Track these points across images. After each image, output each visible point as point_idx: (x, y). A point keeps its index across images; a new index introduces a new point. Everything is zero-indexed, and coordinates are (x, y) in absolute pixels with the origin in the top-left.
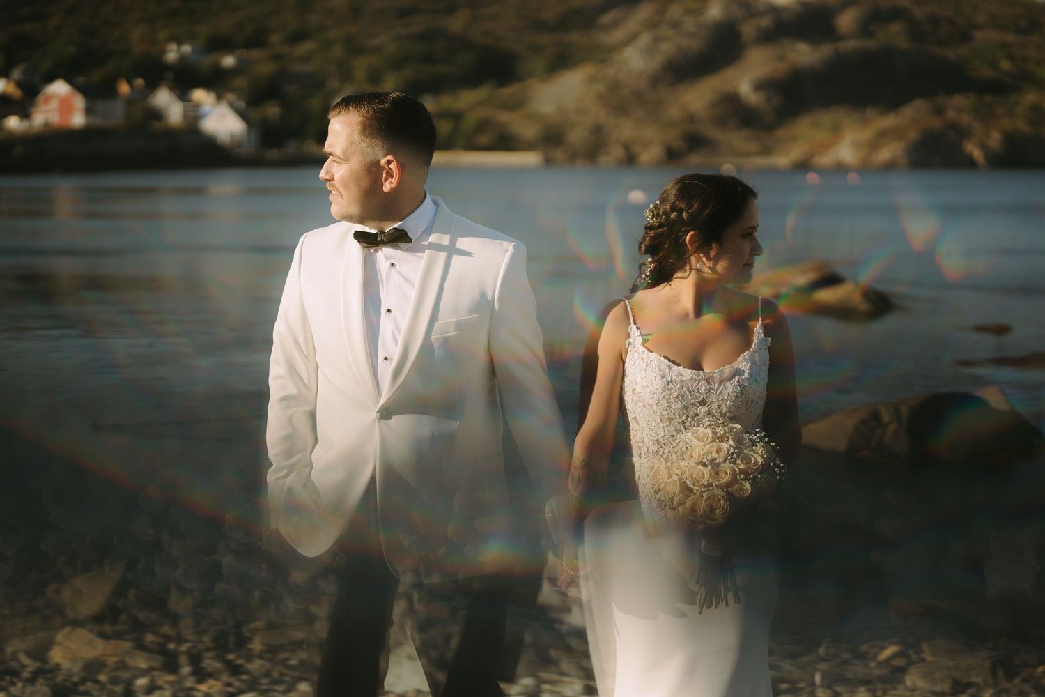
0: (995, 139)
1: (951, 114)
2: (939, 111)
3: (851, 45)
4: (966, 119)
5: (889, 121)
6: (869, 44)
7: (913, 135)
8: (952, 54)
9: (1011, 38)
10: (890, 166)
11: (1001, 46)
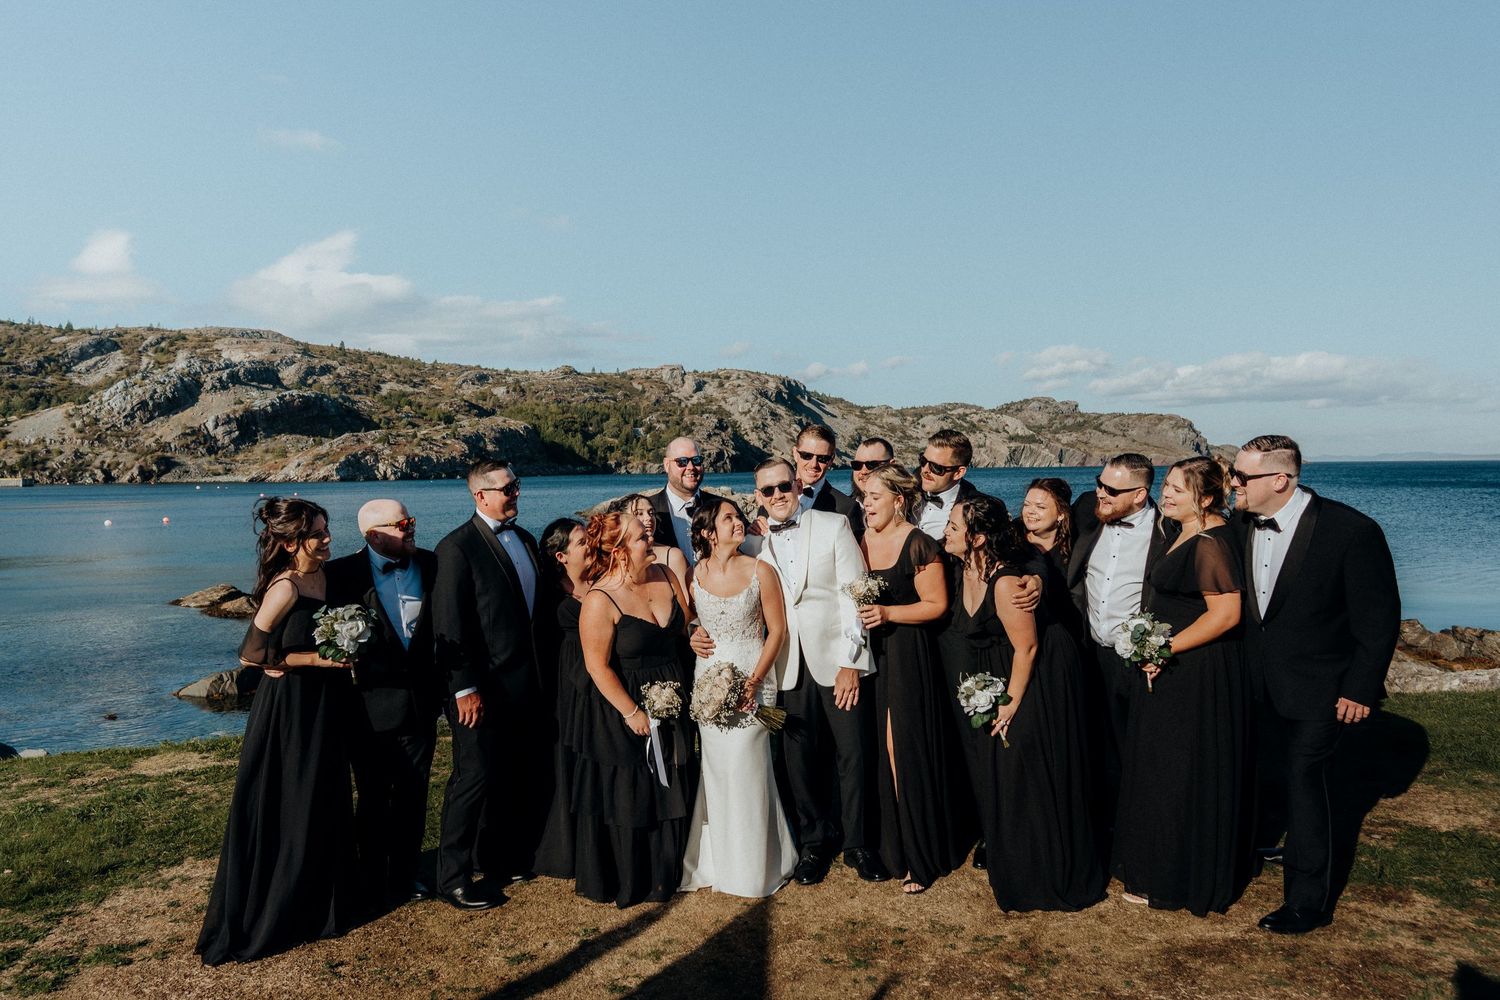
0: (401, 461)
1: (368, 444)
2: (360, 442)
3: (294, 393)
5: (325, 447)
6: (308, 393)
7: (342, 458)
9: (408, 389)
10: (326, 481)
11: (404, 395)
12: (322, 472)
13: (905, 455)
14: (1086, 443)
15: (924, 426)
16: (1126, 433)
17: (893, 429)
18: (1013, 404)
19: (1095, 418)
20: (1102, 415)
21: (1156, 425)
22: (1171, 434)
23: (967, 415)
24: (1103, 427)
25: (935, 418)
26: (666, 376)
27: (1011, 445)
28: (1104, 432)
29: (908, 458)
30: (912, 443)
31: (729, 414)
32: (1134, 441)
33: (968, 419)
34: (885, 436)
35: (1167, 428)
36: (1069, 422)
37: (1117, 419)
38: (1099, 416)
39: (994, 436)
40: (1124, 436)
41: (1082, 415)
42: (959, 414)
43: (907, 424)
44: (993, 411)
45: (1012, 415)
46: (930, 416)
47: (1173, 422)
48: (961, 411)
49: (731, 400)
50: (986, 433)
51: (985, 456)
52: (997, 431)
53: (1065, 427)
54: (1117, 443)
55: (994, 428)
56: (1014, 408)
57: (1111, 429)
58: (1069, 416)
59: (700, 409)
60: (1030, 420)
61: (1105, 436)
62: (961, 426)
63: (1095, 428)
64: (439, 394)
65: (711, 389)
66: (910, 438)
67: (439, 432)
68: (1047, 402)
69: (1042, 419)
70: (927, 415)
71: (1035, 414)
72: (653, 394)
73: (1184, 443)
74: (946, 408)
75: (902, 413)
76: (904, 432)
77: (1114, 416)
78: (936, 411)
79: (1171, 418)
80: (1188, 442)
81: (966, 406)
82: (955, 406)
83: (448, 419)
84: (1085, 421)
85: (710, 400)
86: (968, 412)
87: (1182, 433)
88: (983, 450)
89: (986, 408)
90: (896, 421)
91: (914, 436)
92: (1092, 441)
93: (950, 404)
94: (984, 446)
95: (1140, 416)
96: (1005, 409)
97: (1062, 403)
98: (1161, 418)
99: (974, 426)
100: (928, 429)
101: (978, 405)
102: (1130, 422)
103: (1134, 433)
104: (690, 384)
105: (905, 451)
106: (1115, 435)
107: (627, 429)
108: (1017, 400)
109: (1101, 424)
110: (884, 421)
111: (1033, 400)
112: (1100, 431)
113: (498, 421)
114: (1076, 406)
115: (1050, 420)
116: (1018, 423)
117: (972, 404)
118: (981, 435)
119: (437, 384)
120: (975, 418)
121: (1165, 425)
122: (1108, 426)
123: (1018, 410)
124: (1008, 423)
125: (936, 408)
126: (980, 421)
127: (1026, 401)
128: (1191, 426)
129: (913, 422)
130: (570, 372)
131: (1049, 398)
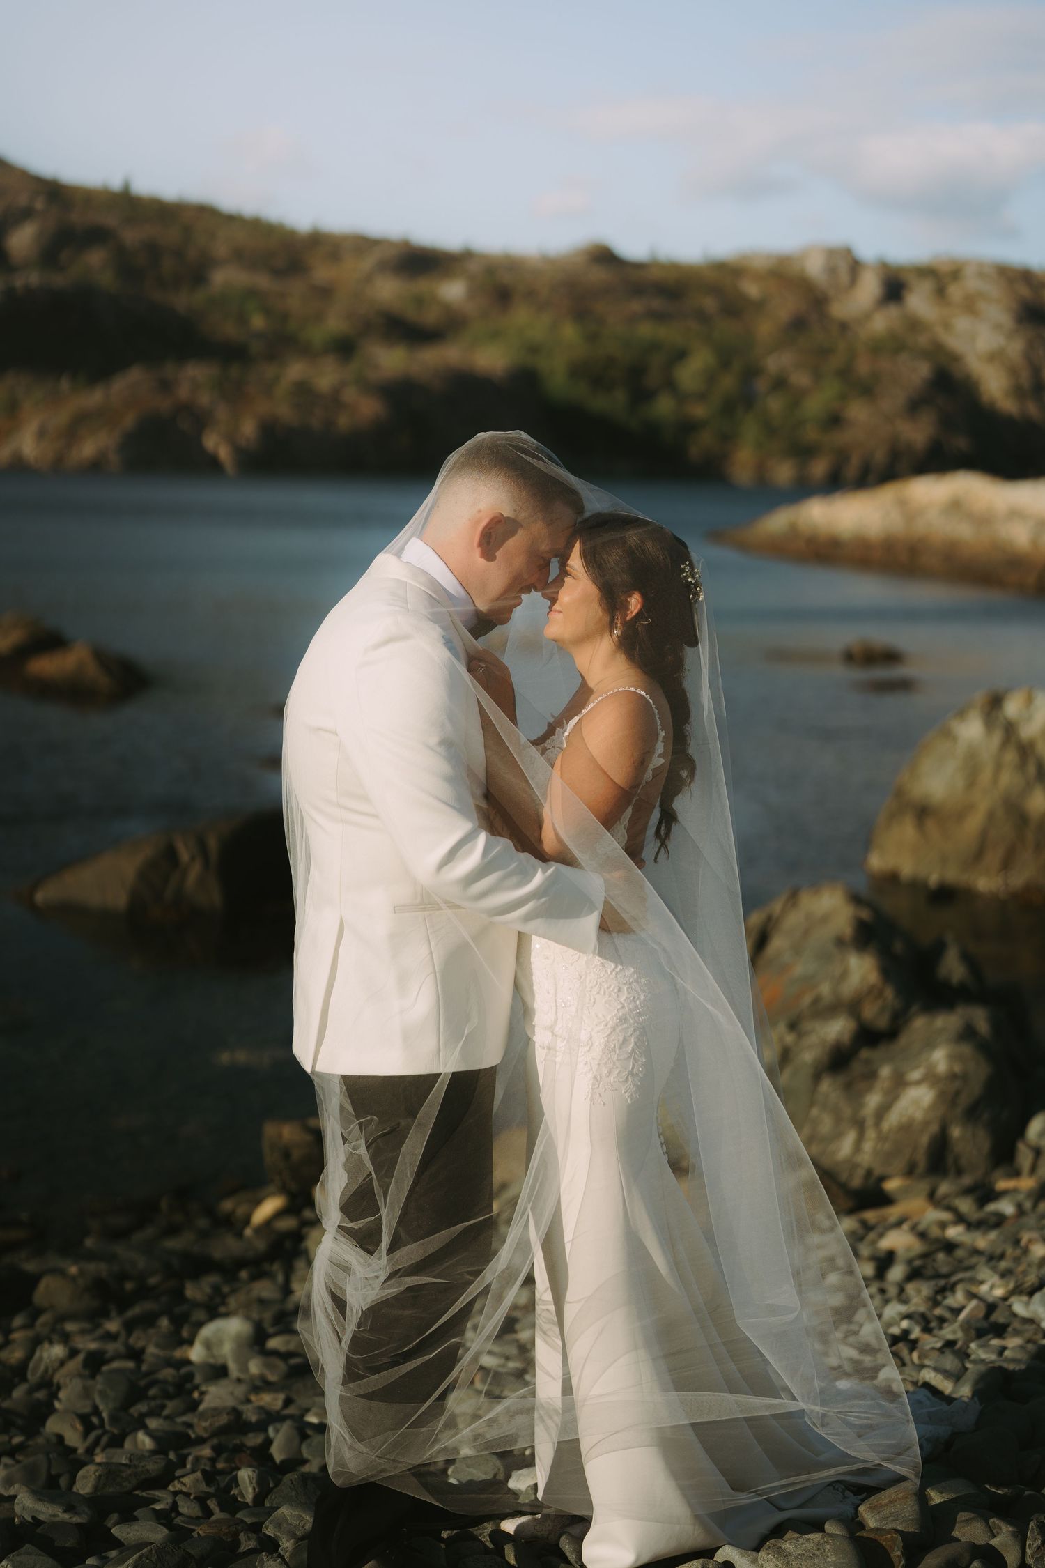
0: (248, 429)
1: (183, 392)
2: (166, 386)
3: (33, 278)
4: (204, 399)
5: (95, 398)
6: (59, 281)
7: (129, 421)
8: (182, 301)
9: (263, 281)
10: (96, 467)
11: (252, 293)
12: (88, 449)
26: (815, 268)
31: (956, 358)
49: (962, 323)
59: (894, 345)
64: (325, 293)
65: (919, 302)
67: (327, 376)
72: (785, 308)
83: (345, 348)
85: (915, 325)
104: (869, 288)
107: (728, 383)
113: (449, 355)
119: (322, 273)
130: (604, 257)
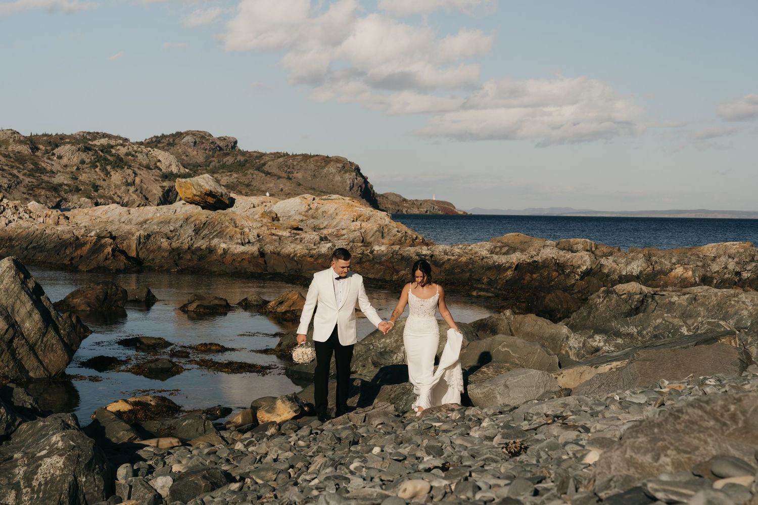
13: (38, 191)
14: (248, 185)
15: (60, 157)
16: (291, 176)
17: (20, 159)
18: (163, 136)
19: (257, 158)
20: (264, 154)
21: (323, 168)
22: (338, 178)
23: (112, 147)
24: (266, 168)
25: (74, 148)
27: (165, 184)
28: (267, 173)
29: (40, 196)
30: (46, 178)
32: (300, 185)
33: (113, 151)
34: (12, 167)
35: (334, 171)
36: (229, 160)
37: (281, 160)
38: (261, 156)
39: (143, 173)
40: (289, 179)
41: (244, 153)
42: (102, 145)
43: (38, 154)
44: (141, 143)
45: (163, 149)
46: (68, 147)
47: (340, 165)
48: (104, 141)
50: (136, 169)
51: (134, 196)
52: (148, 167)
53: (224, 166)
54: (282, 186)
55: (144, 163)
56: (165, 141)
57: (275, 170)
58: (228, 154)
60: (183, 157)
61: (268, 178)
62: (105, 159)
63: (258, 169)
66: (43, 171)
68: (201, 138)
69: (198, 156)
70: (65, 144)
71: (189, 150)
73: (351, 188)
74: (85, 138)
75: (33, 142)
76: (35, 164)
77: (277, 155)
78: (73, 140)
79: (338, 160)
80: (355, 188)
81: (109, 136)
82: (96, 136)
84: (246, 161)
86: (113, 142)
87: (349, 177)
88: (132, 189)
89: (132, 140)
90: (25, 149)
91: (49, 168)
92: (254, 183)
93: (89, 133)
94: (133, 183)
95: (306, 157)
96: (156, 142)
97: (219, 138)
98: (327, 160)
99: (121, 160)
100: (65, 161)
101: (123, 136)
102: (295, 163)
103: (299, 175)
105: (38, 186)
106: (279, 177)
108: (167, 133)
109: (264, 164)
110: (10, 149)
111: (187, 133)
112: (263, 172)
114: (236, 142)
115: (207, 158)
116: (172, 158)
117: (116, 135)
118: (130, 171)
120: (122, 151)
121: (331, 169)
122: (271, 166)
123: (169, 144)
124: (160, 158)
125: (71, 137)
126: (127, 154)
127: (179, 135)
128: (358, 169)
129: (47, 152)
131: (205, 133)
